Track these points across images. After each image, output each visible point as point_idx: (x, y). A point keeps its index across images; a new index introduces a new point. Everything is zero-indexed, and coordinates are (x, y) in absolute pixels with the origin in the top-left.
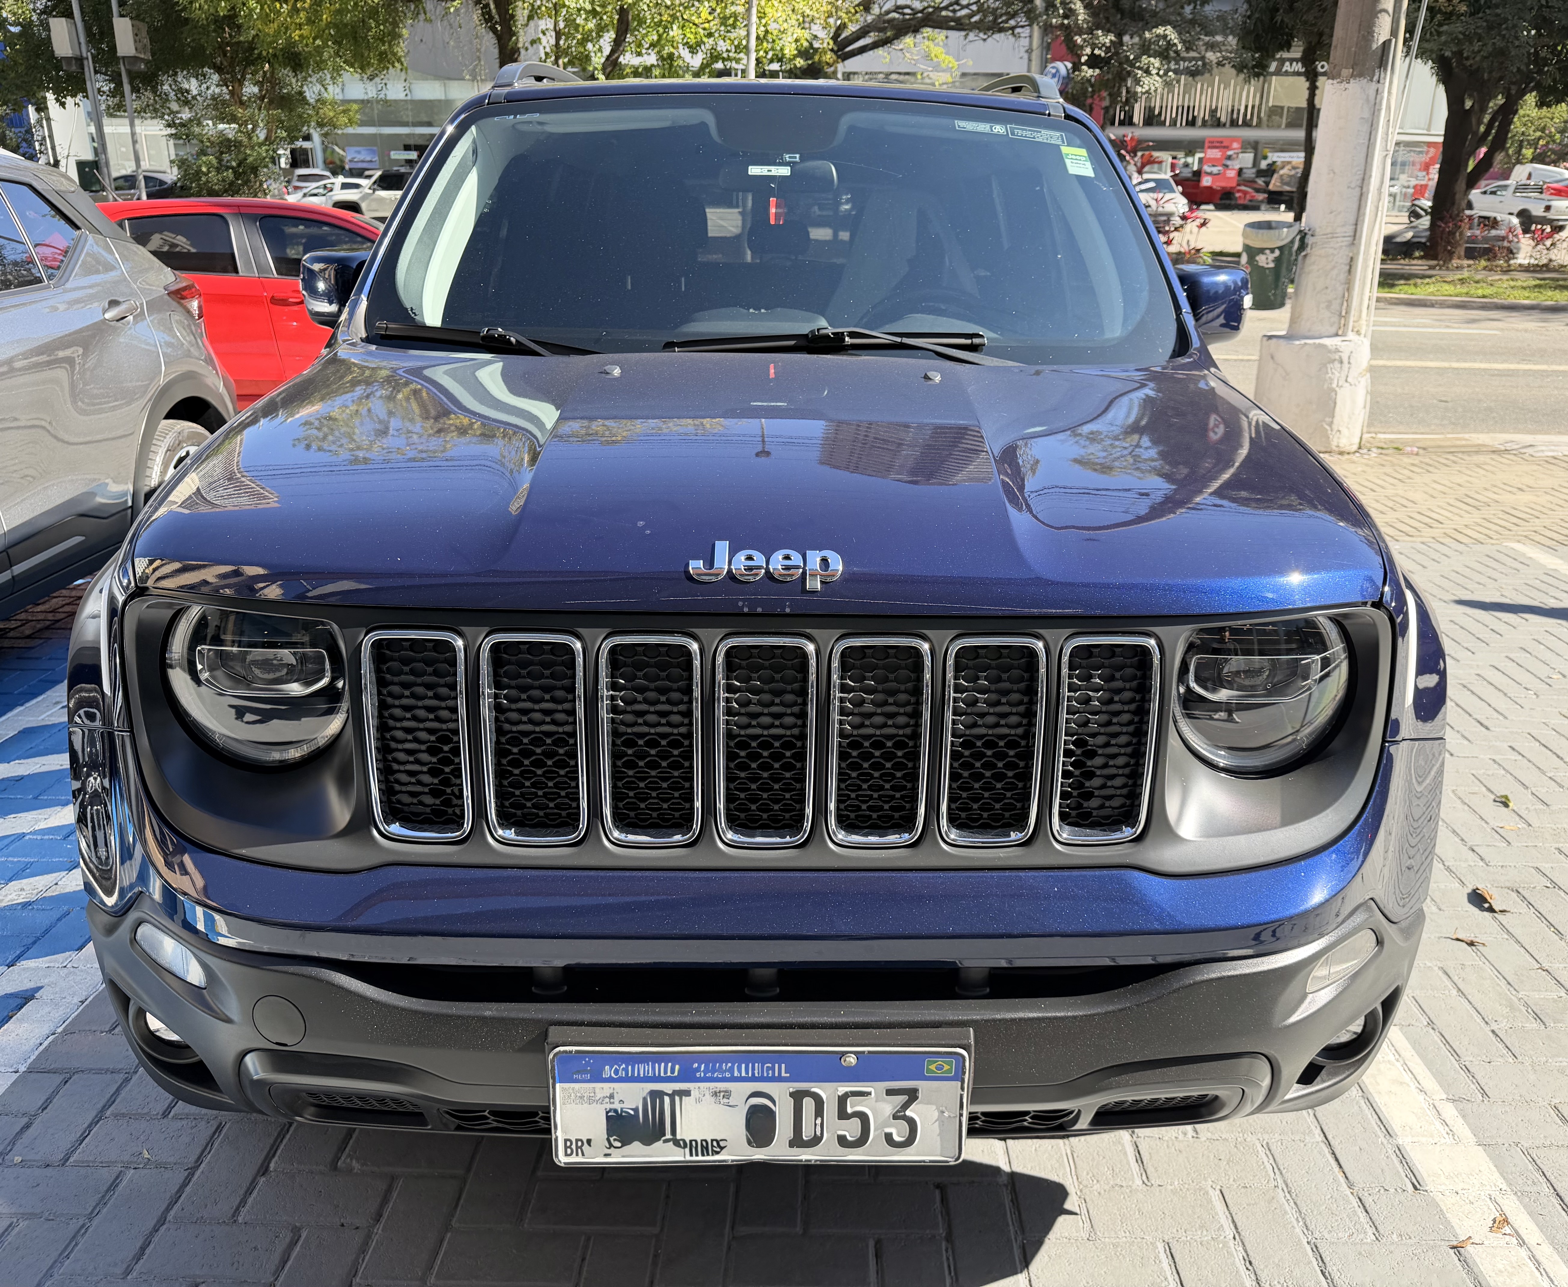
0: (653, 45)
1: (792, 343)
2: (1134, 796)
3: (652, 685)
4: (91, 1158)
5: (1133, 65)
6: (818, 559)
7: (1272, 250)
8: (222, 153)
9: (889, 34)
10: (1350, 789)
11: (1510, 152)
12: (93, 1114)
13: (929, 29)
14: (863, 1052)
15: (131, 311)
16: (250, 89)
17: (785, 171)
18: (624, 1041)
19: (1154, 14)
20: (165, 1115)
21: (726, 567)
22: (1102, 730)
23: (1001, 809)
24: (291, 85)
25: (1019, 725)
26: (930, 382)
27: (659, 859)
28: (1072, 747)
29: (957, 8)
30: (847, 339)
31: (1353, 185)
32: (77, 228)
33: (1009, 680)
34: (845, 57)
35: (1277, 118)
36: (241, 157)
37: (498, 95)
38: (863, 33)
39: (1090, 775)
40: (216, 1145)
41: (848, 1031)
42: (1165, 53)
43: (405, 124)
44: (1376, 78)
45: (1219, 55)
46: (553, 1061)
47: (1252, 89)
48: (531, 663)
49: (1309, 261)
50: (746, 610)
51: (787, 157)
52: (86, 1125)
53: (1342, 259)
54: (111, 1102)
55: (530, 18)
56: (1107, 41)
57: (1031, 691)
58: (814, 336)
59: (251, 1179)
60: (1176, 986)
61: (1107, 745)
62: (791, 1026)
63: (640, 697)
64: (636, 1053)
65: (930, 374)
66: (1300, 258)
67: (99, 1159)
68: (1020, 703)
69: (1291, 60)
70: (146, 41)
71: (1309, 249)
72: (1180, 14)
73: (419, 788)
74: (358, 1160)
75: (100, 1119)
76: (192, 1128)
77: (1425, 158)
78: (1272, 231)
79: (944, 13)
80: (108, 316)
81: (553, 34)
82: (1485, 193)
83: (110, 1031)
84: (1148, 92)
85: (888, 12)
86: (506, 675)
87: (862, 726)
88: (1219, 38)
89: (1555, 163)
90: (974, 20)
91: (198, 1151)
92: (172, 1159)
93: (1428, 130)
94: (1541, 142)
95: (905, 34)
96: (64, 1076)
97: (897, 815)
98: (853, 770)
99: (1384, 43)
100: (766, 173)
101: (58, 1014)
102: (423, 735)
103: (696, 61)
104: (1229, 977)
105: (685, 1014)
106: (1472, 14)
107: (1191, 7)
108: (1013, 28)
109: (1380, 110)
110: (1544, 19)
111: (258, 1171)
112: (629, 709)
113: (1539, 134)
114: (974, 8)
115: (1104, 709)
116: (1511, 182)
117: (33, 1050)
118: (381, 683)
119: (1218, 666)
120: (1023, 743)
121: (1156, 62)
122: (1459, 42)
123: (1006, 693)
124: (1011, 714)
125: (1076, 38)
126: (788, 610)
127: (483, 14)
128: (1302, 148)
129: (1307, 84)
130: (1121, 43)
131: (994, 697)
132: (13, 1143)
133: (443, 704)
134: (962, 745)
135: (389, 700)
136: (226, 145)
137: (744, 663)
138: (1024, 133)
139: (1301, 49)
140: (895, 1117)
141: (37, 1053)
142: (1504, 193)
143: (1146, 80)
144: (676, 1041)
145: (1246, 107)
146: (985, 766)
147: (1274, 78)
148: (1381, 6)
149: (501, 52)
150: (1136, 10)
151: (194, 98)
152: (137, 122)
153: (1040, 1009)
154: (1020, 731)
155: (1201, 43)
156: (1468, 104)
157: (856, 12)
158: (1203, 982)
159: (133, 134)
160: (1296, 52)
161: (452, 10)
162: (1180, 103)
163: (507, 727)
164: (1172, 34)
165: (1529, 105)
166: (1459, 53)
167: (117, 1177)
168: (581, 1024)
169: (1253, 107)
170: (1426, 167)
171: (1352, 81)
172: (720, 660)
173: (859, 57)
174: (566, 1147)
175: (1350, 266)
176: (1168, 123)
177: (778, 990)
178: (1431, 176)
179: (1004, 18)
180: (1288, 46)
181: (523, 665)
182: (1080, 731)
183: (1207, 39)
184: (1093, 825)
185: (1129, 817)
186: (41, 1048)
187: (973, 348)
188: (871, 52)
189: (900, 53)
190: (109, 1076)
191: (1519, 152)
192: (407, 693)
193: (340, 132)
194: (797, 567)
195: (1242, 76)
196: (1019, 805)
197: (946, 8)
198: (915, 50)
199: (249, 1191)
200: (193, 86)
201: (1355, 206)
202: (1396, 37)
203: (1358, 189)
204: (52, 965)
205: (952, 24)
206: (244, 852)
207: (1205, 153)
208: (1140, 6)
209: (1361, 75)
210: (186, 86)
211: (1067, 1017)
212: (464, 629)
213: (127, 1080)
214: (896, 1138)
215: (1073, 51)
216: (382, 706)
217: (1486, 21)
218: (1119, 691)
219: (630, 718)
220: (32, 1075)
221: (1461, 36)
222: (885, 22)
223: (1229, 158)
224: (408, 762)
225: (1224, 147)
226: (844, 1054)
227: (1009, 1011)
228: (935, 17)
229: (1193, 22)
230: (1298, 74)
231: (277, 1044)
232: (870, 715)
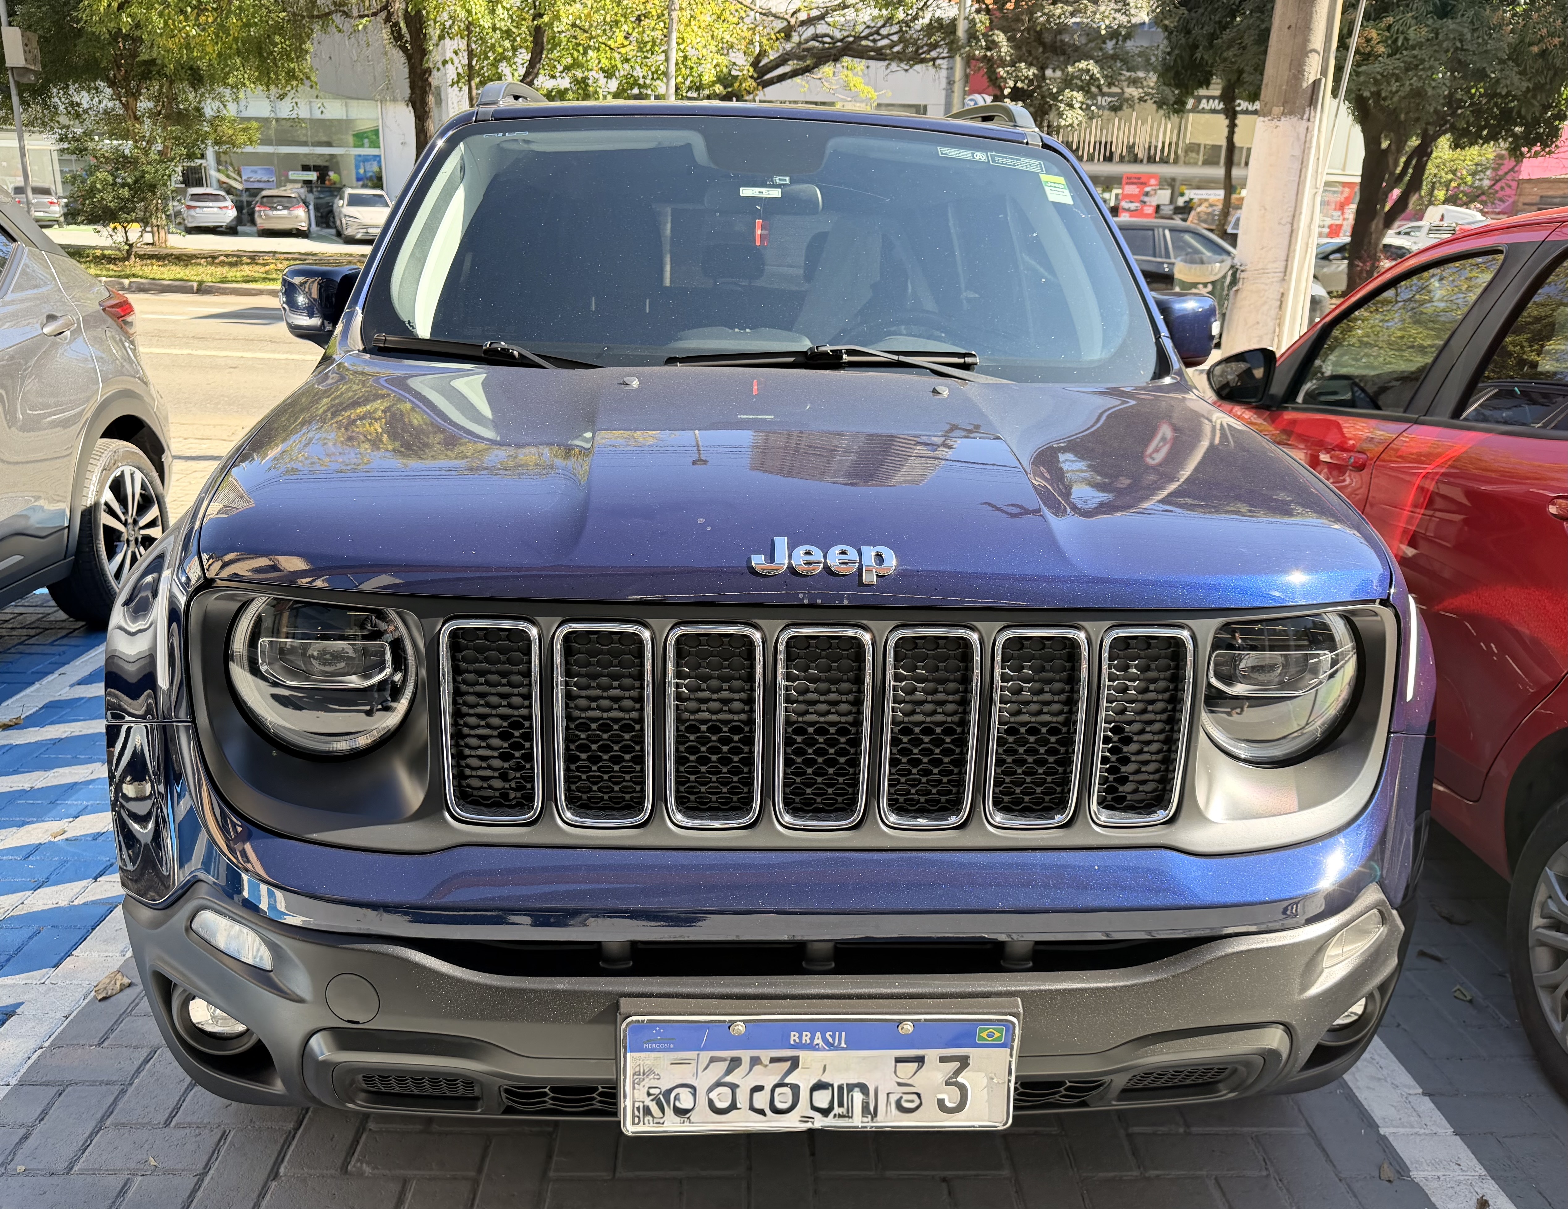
0: (567, 68)
1: (791, 359)
2: (1166, 782)
3: (715, 674)
4: (96, 1166)
5: (1055, 99)
6: (873, 554)
7: (1205, 285)
8: (117, 169)
9: (808, 62)
10: (1360, 776)
11: (1423, 193)
12: (93, 1123)
13: (849, 59)
14: (919, 1020)
15: (68, 326)
16: (144, 105)
17: (776, 193)
18: (692, 1010)
19: (1076, 49)
20: (167, 1123)
21: (786, 561)
22: (1138, 718)
23: (1042, 793)
24: (187, 100)
25: (1060, 713)
26: (939, 397)
27: (721, 839)
28: (1110, 734)
29: (876, 37)
30: (845, 356)
31: (1283, 222)
32: (14, 240)
33: (1052, 669)
34: (766, 84)
35: (1194, 155)
36: (137, 174)
37: (485, 113)
38: (782, 60)
39: (1125, 761)
40: (222, 1153)
41: (904, 1001)
42: (1087, 87)
43: (305, 144)
44: (1306, 116)
45: (1141, 90)
46: (625, 1031)
47: (1169, 126)
48: (601, 652)
49: (1241, 295)
50: (806, 602)
51: (777, 179)
52: (87, 1135)
53: (1272, 294)
54: (109, 1112)
55: (441, 38)
56: (1030, 73)
57: (1073, 680)
58: (813, 353)
59: (262, 1183)
60: (1209, 957)
61: (1142, 732)
62: (849, 997)
63: (703, 685)
64: (705, 1022)
65: (938, 389)
66: (1232, 293)
67: (104, 1167)
68: (1062, 691)
69: (1208, 98)
70: (37, 52)
71: (1240, 284)
72: (1101, 49)
73: (489, 773)
74: (368, 1164)
75: (100, 1129)
76: (197, 1136)
77: (1340, 198)
78: (1204, 266)
79: (864, 43)
80: (46, 330)
81: (466, 54)
82: (1399, 233)
83: (99, 1045)
84: (1071, 125)
85: (807, 41)
86: (577, 663)
87: (913, 713)
88: (1141, 74)
89: (1466, 204)
90: (896, 49)
91: (205, 1158)
92: (179, 1166)
93: (1344, 170)
94: (1453, 184)
95: (825, 63)
96: (57, 1088)
97: (943, 799)
98: (903, 755)
99: (1314, 82)
100: (757, 195)
101: (43, 1029)
102: (495, 721)
103: (613, 85)
104: (1257, 949)
105: (749, 985)
106: (1389, 56)
107: (1114, 41)
108: (934, 60)
109: (1309, 148)
110: (1460, 62)
111: (269, 1176)
112: (692, 696)
113: (1450, 176)
114: (895, 38)
115: (1140, 698)
116: (1425, 223)
117: (21, 1065)
118: (456, 671)
119: (1234, 661)
120: (1064, 730)
121: (1079, 96)
122: (1376, 82)
123: (1049, 682)
124: (1053, 702)
125: (1000, 69)
126: (846, 602)
127: (392, 32)
128: (1222, 186)
129: (1227, 122)
130: (1044, 78)
131: (1037, 685)
132: (14, 1153)
133: (516, 691)
134: (1007, 731)
135: (464, 687)
136: (122, 161)
137: (802, 652)
138: (1005, 160)
139: (1220, 87)
140: (948, 1084)
141: (26, 1066)
142: (1418, 234)
143: (1069, 114)
144: (743, 1011)
145: (1163, 143)
146: (1028, 752)
147: (1191, 115)
148: (1311, 46)
149: (410, 72)
150: (1058, 44)
151: (86, 111)
152: (26, 135)
153: (1082, 981)
154: (1061, 718)
155: (1123, 78)
156: (1385, 145)
157: (777, 39)
158: (1233, 953)
159: (22, 149)
160: (1215, 89)
161: (360, 27)
162: (1098, 139)
163: (576, 713)
164: (1095, 69)
165: (1443, 149)
166: (1377, 95)
167: (125, 1185)
168: (651, 995)
169: (1170, 144)
170: (1341, 207)
171: (1283, 119)
172: (781, 648)
173: (778, 85)
174: (634, 1116)
175: (1281, 302)
176: (1085, 158)
177: (833, 965)
178: (1346, 216)
179: (925, 48)
180: (1207, 83)
181: (592, 654)
182: (1117, 719)
183: (1128, 74)
184: (1126, 809)
185: (1160, 800)
186: (30, 1062)
187: (966, 367)
188: (789, 81)
189: (818, 82)
190: (104, 1087)
191: (1431, 193)
192: (481, 680)
193: (239, 150)
194: (854, 562)
195: (1161, 112)
196: (1059, 789)
197: (866, 38)
198: (834, 80)
199: (262, 1195)
200: (84, 99)
201: (1286, 243)
202: (1326, 76)
203: (1289, 226)
204: (29, 981)
205: (872, 53)
206: (315, 836)
207: (1123, 189)
208: (1062, 41)
209: (1291, 113)
210: (76, 99)
211: (1108, 988)
212: (539, 619)
213: (123, 1092)
214: (949, 1104)
215: (994, 83)
216: (457, 693)
217: (1404, 62)
218: (1154, 681)
219: (693, 705)
220: (24, 1088)
221: (1379, 77)
222: (804, 50)
223: (1147, 194)
224: (480, 747)
225: (1142, 183)
226: (901, 1021)
227: (1053, 981)
228: (854, 46)
229: (1114, 57)
230: (1214, 111)
231: (349, 1021)
232: (921, 703)
